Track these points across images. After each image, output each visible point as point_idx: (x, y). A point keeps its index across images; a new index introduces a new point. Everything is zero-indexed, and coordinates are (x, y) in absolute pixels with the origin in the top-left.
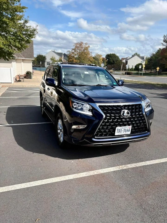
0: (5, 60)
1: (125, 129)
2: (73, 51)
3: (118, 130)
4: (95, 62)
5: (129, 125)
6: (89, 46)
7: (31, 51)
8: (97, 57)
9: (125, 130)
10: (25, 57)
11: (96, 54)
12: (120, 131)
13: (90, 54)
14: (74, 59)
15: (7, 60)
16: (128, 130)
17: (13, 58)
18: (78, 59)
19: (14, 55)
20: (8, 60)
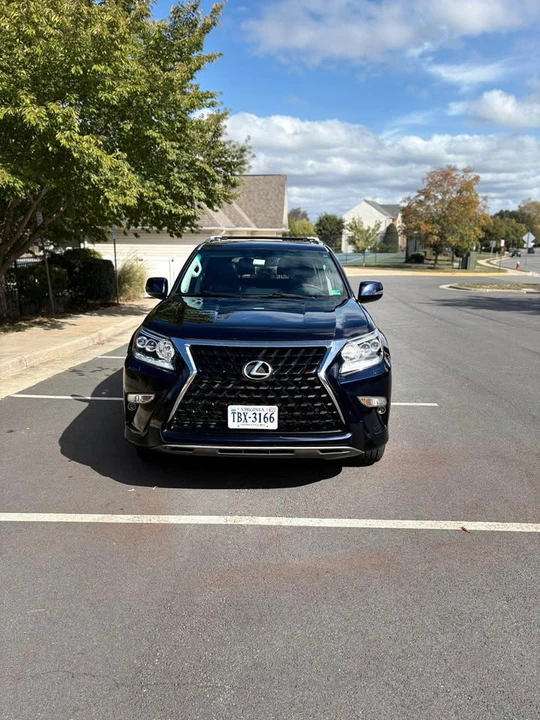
0: (171, 236)
1: (258, 413)
2: (422, 198)
3: (234, 413)
4: (516, 230)
5: (271, 403)
6: (477, 178)
7: (276, 206)
8: (528, 212)
9: (257, 417)
10: (258, 227)
11: (524, 201)
12: (243, 417)
13: (478, 203)
14: (422, 222)
15: (175, 237)
16: (268, 416)
17: (192, 231)
18: (438, 222)
19: (196, 222)
20: (179, 236)
